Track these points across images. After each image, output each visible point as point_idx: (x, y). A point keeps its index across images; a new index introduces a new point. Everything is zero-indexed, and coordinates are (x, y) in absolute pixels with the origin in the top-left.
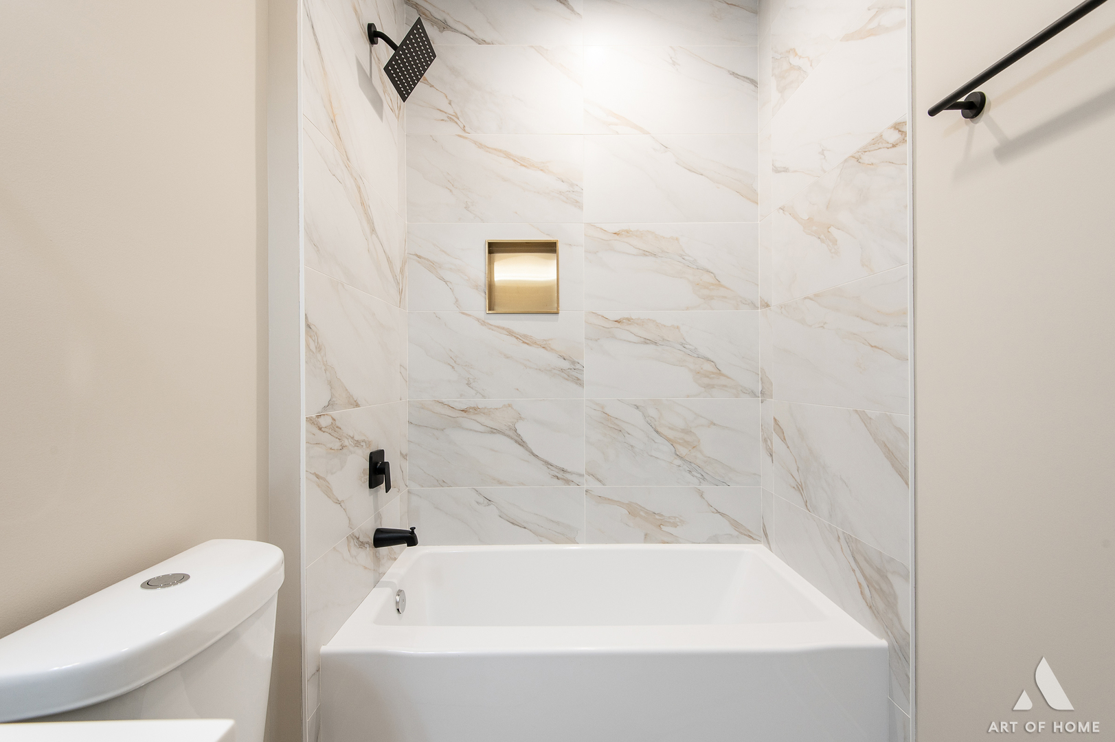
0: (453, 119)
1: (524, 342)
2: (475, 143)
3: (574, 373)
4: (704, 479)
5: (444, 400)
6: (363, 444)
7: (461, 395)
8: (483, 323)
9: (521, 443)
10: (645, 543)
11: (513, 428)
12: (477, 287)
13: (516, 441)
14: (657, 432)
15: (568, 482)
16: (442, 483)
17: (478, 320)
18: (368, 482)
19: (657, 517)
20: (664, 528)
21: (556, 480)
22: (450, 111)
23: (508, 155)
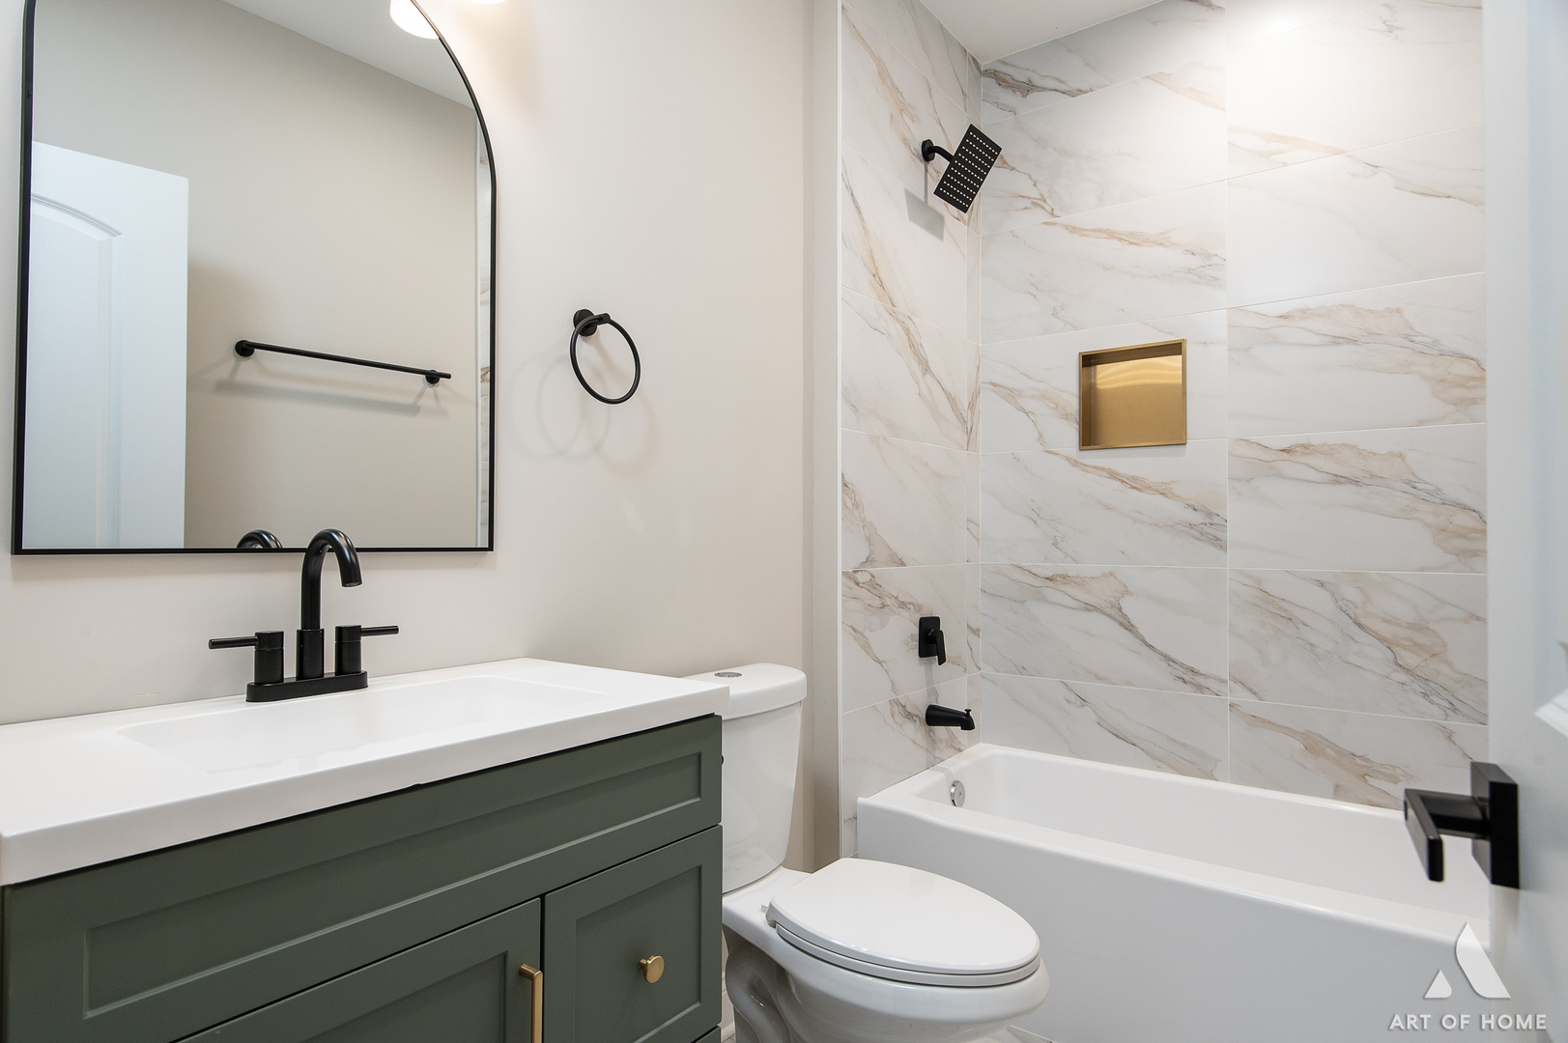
0: (1037, 203)
1: (1132, 487)
2: (1066, 227)
3: (1211, 530)
4: (1455, 710)
5: (1023, 564)
6: (911, 607)
7: (1046, 558)
8: (1075, 463)
9: (1129, 627)
10: (1334, 798)
11: (1117, 605)
12: (1066, 417)
13: (1121, 624)
14: (1359, 625)
15: (1200, 688)
16: (1022, 670)
17: (1068, 459)
18: (917, 650)
19: (1359, 761)
20: (1371, 781)
21: (1181, 683)
22: (1034, 193)
23: (1111, 234)
